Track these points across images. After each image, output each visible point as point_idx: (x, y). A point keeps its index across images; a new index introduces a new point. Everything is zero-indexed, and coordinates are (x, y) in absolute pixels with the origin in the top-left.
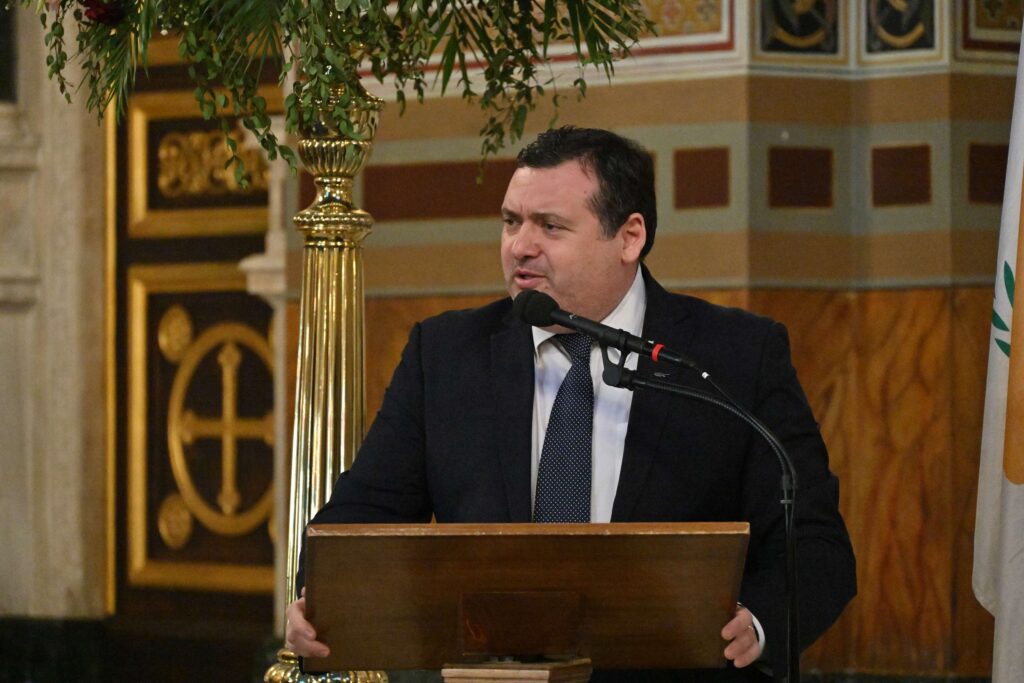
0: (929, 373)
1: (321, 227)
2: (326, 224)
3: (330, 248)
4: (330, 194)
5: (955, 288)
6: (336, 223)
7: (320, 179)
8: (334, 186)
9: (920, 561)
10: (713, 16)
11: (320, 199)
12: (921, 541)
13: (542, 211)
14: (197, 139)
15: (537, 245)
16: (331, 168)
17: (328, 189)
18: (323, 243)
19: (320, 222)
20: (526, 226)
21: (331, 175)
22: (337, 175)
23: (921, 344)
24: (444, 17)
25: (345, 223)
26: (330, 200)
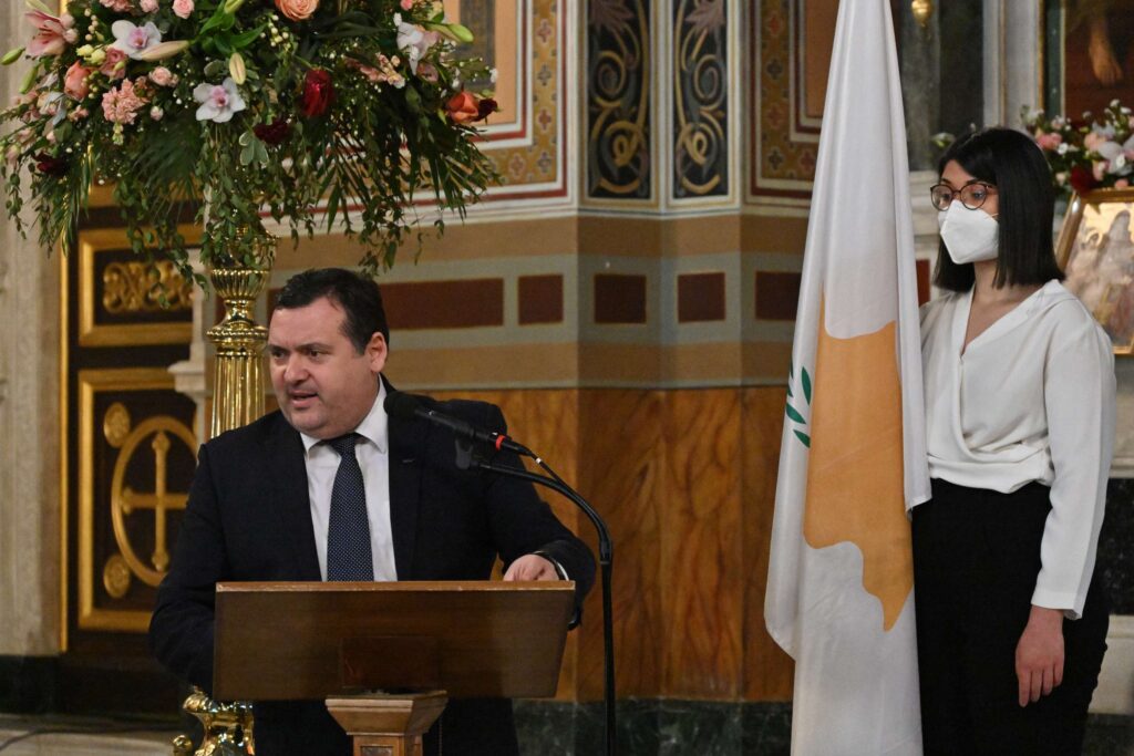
0: (724, 457)
1: (229, 340)
2: (234, 337)
3: (237, 357)
4: (237, 313)
5: (744, 387)
6: (242, 337)
7: (228, 301)
8: (240, 307)
9: (717, 609)
10: (549, 168)
11: (229, 317)
12: (718, 593)
13: (306, 343)
14: (134, 267)
15: (306, 371)
16: (237, 291)
17: (235, 310)
18: (231, 353)
19: (229, 336)
20: (294, 357)
21: (237, 298)
22: (243, 298)
23: (718, 431)
24: (330, 169)
25: (248, 337)
26: (236, 318)
